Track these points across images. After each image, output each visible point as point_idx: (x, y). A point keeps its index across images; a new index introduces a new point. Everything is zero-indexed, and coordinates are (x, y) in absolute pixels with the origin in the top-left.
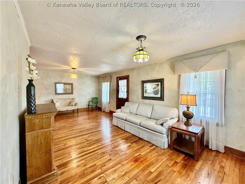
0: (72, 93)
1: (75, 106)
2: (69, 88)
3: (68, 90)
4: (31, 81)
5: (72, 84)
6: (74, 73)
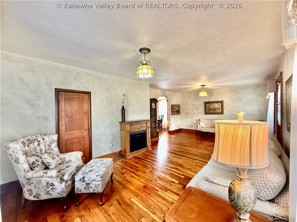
0: (222, 113)
2: (218, 107)
3: (218, 109)
4: (123, 106)
5: (222, 102)
6: (202, 91)
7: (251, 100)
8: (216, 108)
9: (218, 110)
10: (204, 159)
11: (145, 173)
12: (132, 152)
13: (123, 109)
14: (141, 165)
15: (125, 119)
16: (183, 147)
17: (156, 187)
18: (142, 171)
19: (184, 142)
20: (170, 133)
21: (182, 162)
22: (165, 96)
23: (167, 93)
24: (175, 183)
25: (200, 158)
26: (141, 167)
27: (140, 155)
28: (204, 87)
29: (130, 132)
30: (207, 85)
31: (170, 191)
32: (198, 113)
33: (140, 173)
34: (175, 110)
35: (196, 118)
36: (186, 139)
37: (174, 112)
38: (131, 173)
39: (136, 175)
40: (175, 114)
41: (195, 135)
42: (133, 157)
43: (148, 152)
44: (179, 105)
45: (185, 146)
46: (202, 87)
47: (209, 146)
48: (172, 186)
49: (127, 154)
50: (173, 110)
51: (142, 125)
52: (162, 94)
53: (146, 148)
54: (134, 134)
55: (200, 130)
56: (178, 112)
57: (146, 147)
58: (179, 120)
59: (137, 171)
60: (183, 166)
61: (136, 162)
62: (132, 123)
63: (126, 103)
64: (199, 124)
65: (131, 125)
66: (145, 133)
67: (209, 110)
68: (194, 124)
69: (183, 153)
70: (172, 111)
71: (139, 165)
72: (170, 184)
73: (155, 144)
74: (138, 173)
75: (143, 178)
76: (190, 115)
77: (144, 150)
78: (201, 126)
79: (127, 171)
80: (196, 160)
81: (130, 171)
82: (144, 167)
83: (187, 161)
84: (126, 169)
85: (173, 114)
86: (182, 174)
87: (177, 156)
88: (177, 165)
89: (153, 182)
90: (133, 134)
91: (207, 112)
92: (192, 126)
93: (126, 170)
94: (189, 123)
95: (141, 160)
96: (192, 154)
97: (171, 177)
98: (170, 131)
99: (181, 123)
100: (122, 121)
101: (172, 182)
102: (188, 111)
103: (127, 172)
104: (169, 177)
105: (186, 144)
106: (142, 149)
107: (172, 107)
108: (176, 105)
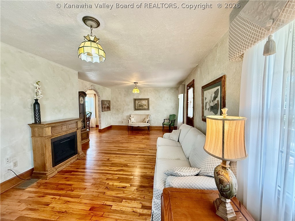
0: (148, 109)
1: (148, 122)
2: (145, 103)
3: (145, 105)
4: (36, 100)
5: (148, 99)
6: (135, 88)
7: (167, 99)
8: (143, 105)
9: (145, 107)
10: (143, 152)
11: (85, 188)
12: (56, 165)
13: (37, 103)
14: (76, 180)
15: (40, 120)
16: (120, 145)
17: (107, 202)
18: (80, 188)
19: (119, 140)
20: (101, 131)
21: (125, 161)
22: (94, 90)
23: (97, 87)
24: (127, 187)
25: (140, 152)
26: (76, 183)
27: (69, 166)
28: (137, 84)
29: (52, 138)
30: (140, 83)
31: (125, 199)
32: (129, 109)
33: (77, 191)
34: (105, 106)
35: (126, 114)
36: (120, 136)
37: (105, 108)
38: (62, 198)
39: (72, 197)
40: (105, 111)
41: (127, 130)
42: (58, 172)
43: (79, 159)
44: (110, 101)
45: (122, 143)
46: (135, 84)
47: (143, 140)
48: (125, 192)
49: (47, 171)
50: (104, 106)
51: (70, 126)
52: (91, 87)
53: (77, 155)
54: (58, 139)
55: (131, 125)
56: (109, 108)
57: (77, 153)
58: (109, 117)
59: (73, 191)
60: (128, 165)
61: (66, 178)
62: (53, 125)
63: (42, 96)
64: (130, 119)
65: (52, 127)
66: (75, 136)
67: (138, 106)
68: (125, 119)
69: (122, 151)
70: (102, 107)
71: (72, 181)
72: (122, 190)
73: (86, 147)
74: (75, 193)
75: (85, 197)
76: (121, 111)
77: (73, 158)
78: (132, 122)
79: (54, 197)
80: (137, 155)
81: (60, 195)
82: (80, 182)
83: (130, 158)
84: (50, 194)
85: (103, 110)
86: (130, 174)
87: (117, 155)
88: (121, 166)
89: (101, 198)
90: (56, 140)
91: (136, 108)
92: (123, 122)
93: (52, 197)
94: (120, 120)
95: (73, 173)
96: (131, 150)
97: (120, 183)
98: (101, 130)
99: (111, 119)
100: (36, 123)
101: (123, 188)
102: (119, 107)
103: (56, 198)
104: (117, 182)
105: (121, 141)
106: (71, 158)
107: (103, 102)
108: (106, 101)
